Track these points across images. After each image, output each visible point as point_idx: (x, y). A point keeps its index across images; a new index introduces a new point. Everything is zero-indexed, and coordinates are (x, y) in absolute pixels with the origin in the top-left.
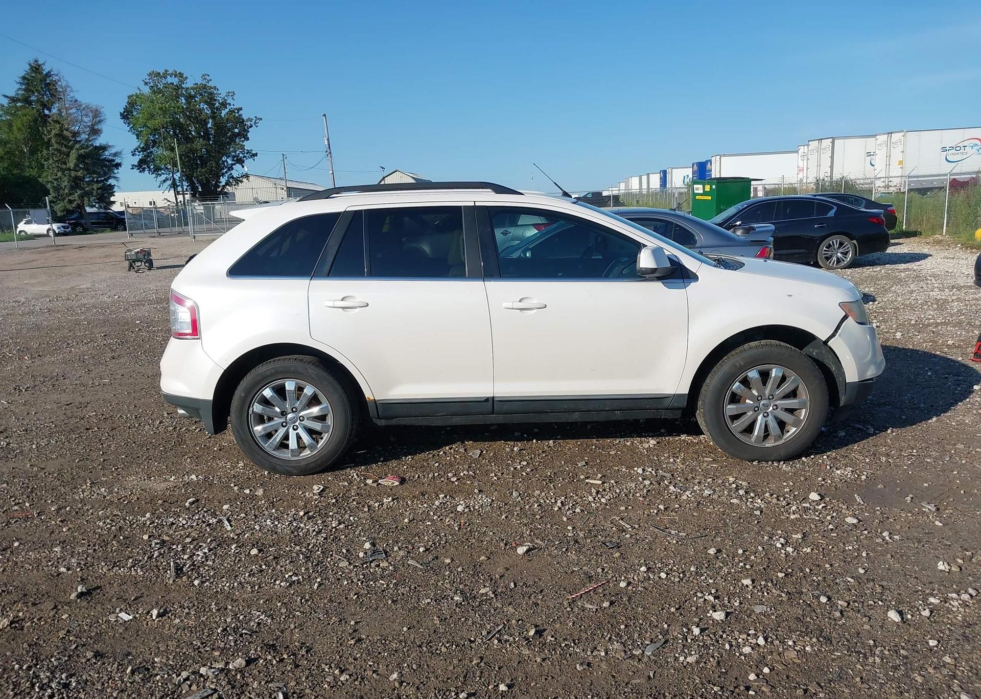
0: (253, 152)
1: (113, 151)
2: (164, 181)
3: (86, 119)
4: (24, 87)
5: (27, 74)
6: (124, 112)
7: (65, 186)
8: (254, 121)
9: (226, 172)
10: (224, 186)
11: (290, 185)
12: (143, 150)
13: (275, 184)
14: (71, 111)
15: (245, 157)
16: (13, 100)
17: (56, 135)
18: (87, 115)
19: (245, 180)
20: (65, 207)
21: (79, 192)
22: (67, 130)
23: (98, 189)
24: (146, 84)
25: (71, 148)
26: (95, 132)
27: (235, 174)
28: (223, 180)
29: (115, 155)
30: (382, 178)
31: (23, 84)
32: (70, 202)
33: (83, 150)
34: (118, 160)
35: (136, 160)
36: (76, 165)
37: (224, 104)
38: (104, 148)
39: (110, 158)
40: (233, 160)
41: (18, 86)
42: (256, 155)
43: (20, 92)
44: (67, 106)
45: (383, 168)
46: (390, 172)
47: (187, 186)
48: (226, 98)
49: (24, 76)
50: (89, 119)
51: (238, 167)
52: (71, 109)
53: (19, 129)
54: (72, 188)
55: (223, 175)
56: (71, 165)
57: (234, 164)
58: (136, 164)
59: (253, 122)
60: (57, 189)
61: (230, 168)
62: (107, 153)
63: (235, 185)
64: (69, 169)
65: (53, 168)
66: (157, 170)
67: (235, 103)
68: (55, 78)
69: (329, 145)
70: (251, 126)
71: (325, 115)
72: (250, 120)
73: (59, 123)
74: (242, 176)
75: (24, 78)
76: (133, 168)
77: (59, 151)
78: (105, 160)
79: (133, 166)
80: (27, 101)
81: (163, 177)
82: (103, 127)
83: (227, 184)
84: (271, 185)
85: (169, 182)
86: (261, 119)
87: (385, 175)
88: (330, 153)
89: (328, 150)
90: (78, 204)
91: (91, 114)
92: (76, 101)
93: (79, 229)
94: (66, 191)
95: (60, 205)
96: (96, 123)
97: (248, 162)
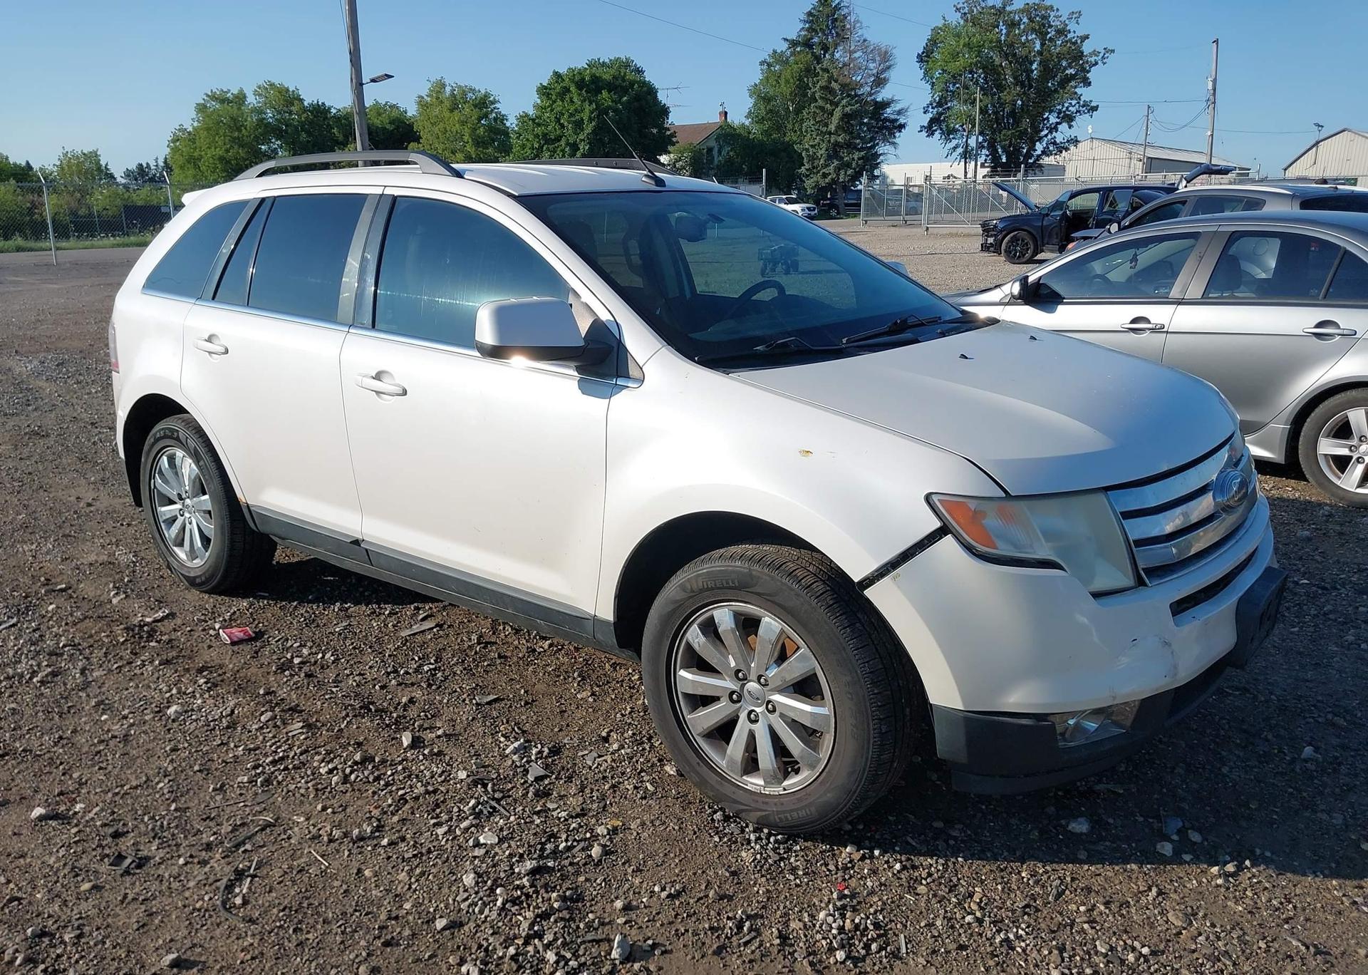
0: (1093, 104)
1: (898, 107)
2: (955, 148)
3: (872, 65)
4: (807, 25)
5: (814, 9)
6: (923, 53)
7: (822, 155)
8: (1101, 55)
9: (1046, 136)
10: (1039, 157)
11: (1152, 153)
12: (940, 104)
13: (1130, 153)
14: (856, 55)
15: (1078, 111)
16: (793, 44)
17: (822, 88)
18: (874, 60)
19: (1072, 148)
20: (818, 182)
21: (836, 163)
22: (836, 81)
23: (859, 159)
24: (958, 10)
25: (837, 105)
26: (880, 82)
27: (1059, 138)
28: (1039, 147)
29: (899, 112)
30: (1314, 142)
31: (807, 22)
32: (825, 175)
33: (850, 107)
34: (902, 121)
35: (925, 119)
36: (838, 127)
37: (1061, 32)
38: (885, 104)
39: (892, 117)
40: (1058, 117)
41: (802, 25)
42: (1095, 109)
43: (803, 33)
44: (852, 48)
45: (1319, 126)
46: (1332, 133)
47: (987, 156)
48: (1067, 22)
49: (810, 12)
50: (874, 65)
51: (1063, 127)
52: (855, 52)
53: (787, 81)
54: (830, 158)
55: (1040, 139)
56: (832, 127)
57: (1060, 123)
58: (926, 125)
59: (1100, 57)
60: (813, 158)
61: (1054, 128)
62: (888, 110)
63: (1056, 154)
64: (830, 133)
65: (812, 131)
66: (949, 133)
67: (1076, 30)
68: (845, 11)
69: (1214, 90)
70: (1096, 63)
71: (1216, 41)
72: (1095, 53)
73: (828, 72)
74: (1068, 141)
75: (810, 14)
76: (921, 131)
77: (822, 108)
78: (886, 120)
79: (922, 127)
80: (807, 44)
81: (954, 142)
82: (893, 75)
83: (1044, 153)
84: (1124, 154)
85: (960, 150)
86: (1113, 51)
87: (1321, 138)
88: (1214, 103)
89: (1212, 97)
90: (832, 179)
91: (878, 59)
92: (865, 40)
93: (833, 212)
94: (822, 161)
95: (812, 180)
96: (884, 71)
97: (1080, 120)
